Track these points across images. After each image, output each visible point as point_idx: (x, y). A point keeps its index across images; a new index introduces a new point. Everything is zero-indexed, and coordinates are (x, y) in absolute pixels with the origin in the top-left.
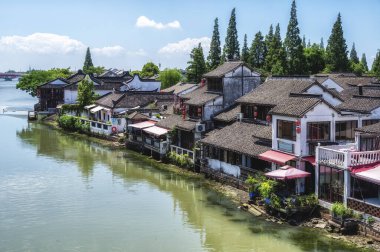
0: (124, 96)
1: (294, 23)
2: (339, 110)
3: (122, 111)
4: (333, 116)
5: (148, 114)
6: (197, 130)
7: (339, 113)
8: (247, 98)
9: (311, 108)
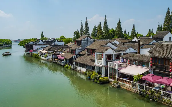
0: (52, 47)
1: (106, 23)
2: (115, 50)
3: (51, 52)
4: (114, 52)
5: (59, 53)
6: (73, 57)
7: (116, 51)
8: (88, 47)
9: (106, 50)
